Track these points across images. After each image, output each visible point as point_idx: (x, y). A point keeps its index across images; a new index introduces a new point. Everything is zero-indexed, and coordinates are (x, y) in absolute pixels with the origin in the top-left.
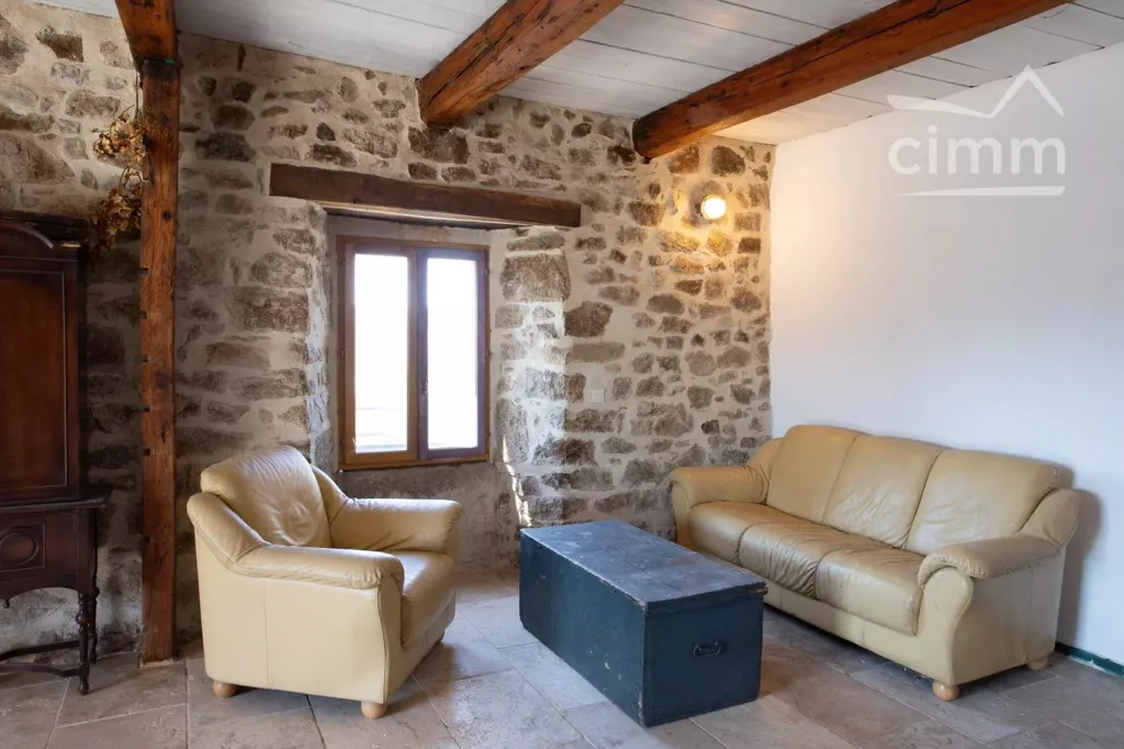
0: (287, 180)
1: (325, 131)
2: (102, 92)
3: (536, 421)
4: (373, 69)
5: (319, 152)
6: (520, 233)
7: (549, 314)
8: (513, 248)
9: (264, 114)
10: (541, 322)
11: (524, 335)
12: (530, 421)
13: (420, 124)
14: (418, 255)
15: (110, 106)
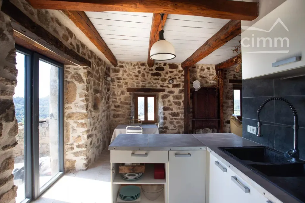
0: (231, 81)
1: (234, 75)
2: (212, 73)
5: (234, 77)
9: (228, 73)
15: (213, 75)
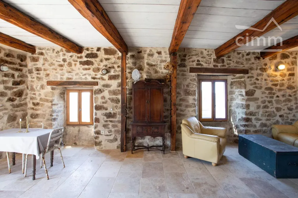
0: (192, 70)
1: (198, 61)
2: (164, 59)
3: (239, 113)
4: (206, 48)
5: (197, 64)
6: (234, 76)
7: (241, 92)
8: (232, 79)
9: (188, 59)
10: (240, 94)
11: (236, 96)
12: (237, 113)
13: (215, 57)
14: (213, 81)
15: (165, 61)
